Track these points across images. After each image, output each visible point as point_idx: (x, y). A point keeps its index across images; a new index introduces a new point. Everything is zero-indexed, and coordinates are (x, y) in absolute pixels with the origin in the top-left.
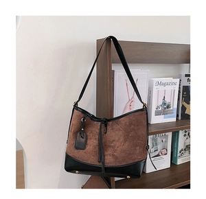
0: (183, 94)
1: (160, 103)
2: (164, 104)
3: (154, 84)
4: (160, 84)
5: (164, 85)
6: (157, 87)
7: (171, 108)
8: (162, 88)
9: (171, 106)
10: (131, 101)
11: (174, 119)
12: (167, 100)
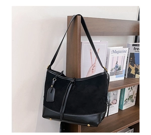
0: (130, 59)
1: (114, 66)
2: (117, 67)
3: (111, 52)
4: (114, 52)
5: (118, 52)
6: (113, 54)
7: (121, 70)
8: (116, 55)
9: (122, 68)
10: (94, 66)
11: (123, 78)
12: (119, 64)
